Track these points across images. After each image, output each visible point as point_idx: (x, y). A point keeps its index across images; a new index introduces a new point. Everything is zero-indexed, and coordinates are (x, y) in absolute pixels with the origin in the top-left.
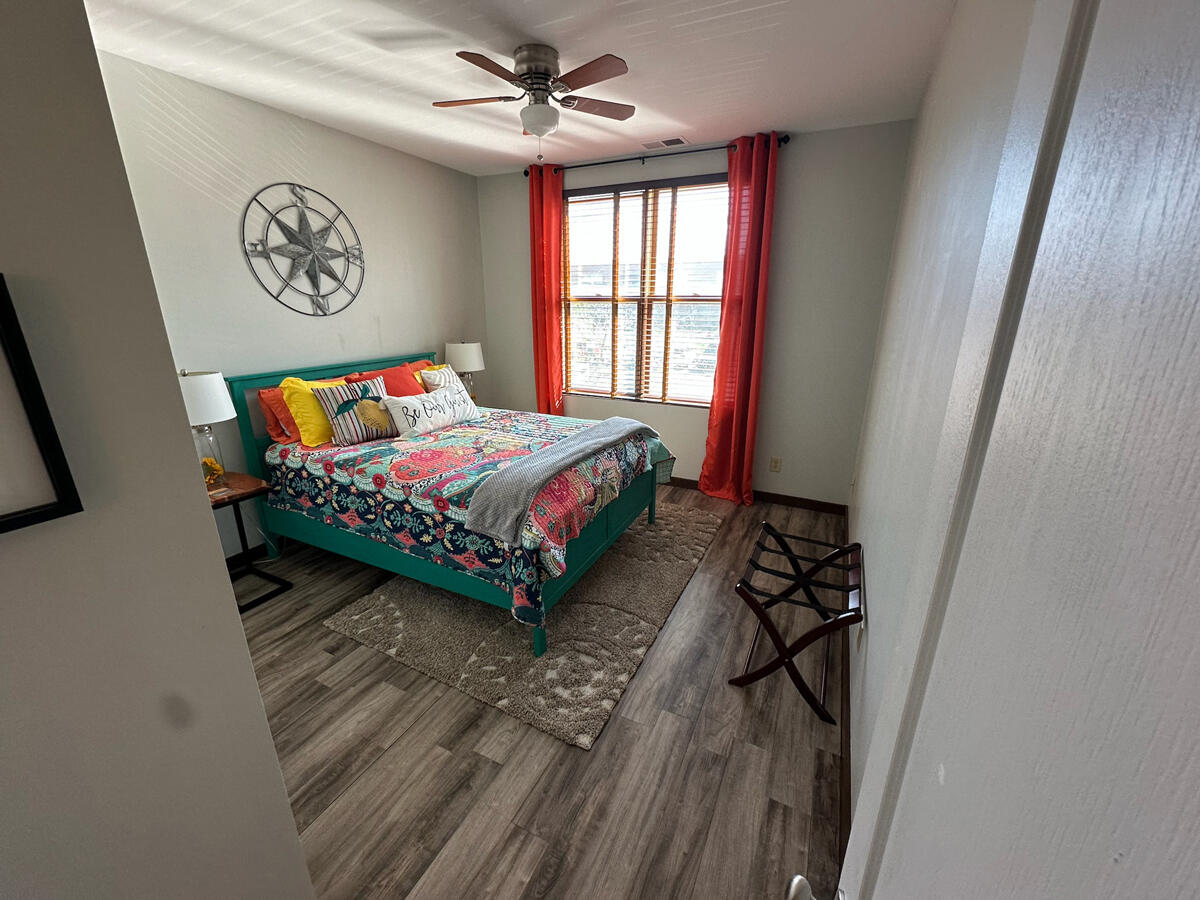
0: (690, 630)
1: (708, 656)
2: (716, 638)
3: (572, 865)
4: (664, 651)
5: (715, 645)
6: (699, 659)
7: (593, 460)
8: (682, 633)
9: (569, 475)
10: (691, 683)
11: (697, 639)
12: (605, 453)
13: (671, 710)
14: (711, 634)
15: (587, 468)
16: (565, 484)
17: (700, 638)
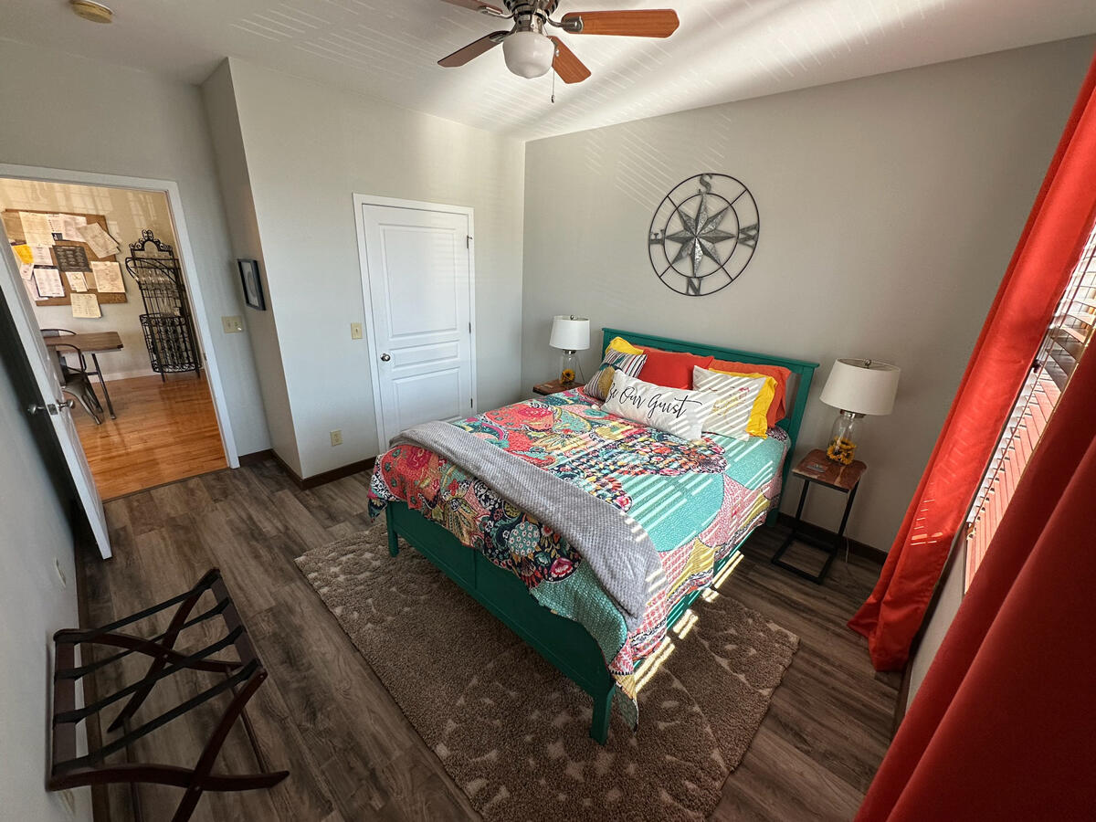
0: (326, 667)
1: (282, 663)
2: (294, 685)
3: (251, 543)
4: (324, 629)
5: (288, 678)
6: (288, 653)
7: (465, 477)
8: (329, 657)
9: (434, 460)
10: (275, 634)
11: (310, 666)
12: (483, 491)
13: (271, 609)
14: (303, 684)
15: (450, 475)
16: (424, 462)
17: (309, 669)
